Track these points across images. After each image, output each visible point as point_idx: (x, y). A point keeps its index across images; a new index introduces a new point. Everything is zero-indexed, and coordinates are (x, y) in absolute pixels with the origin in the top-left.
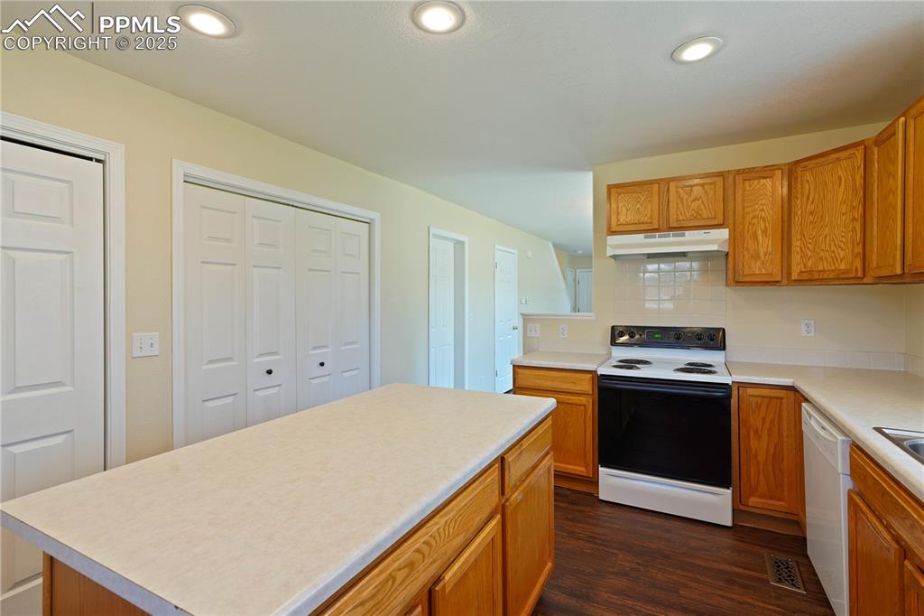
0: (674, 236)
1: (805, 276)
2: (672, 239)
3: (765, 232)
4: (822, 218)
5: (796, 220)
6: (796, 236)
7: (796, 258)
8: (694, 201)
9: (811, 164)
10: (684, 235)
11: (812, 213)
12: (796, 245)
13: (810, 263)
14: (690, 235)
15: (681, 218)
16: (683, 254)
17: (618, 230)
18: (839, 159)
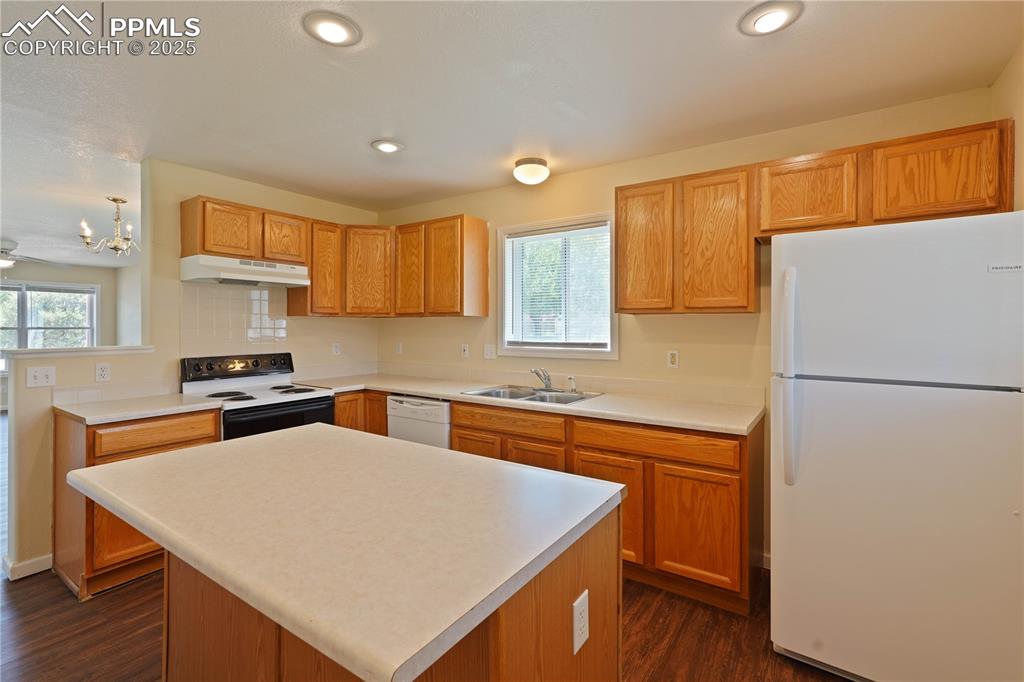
0: (267, 266)
1: (356, 311)
2: (264, 269)
3: (330, 274)
4: (366, 271)
5: (350, 269)
6: (350, 282)
7: (350, 297)
8: (284, 237)
9: (360, 231)
10: (275, 267)
11: (360, 266)
12: (350, 286)
13: (358, 302)
14: (280, 268)
15: (274, 250)
16: (255, 283)
17: (214, 249)
18: (377, 234)
